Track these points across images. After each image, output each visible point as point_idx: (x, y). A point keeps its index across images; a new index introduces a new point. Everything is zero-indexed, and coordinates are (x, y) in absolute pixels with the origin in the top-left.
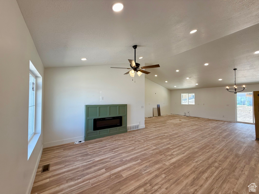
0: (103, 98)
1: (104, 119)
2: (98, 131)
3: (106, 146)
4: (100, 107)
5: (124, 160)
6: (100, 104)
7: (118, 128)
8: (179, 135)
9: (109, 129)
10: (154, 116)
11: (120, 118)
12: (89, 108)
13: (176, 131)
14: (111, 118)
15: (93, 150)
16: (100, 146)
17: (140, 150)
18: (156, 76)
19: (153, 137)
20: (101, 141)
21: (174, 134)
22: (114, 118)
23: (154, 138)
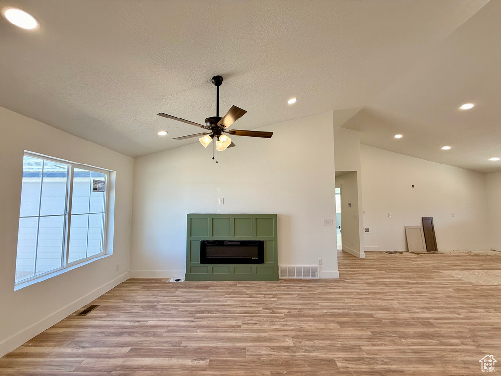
0: (223, 201)
1: (220, 243)
2: (210, 266)
3: (199, 301)
4: (214, 219)
5: (184, 344)
6: (217, 213)
7: (254, 266)
8: (437, 329)
9: (232, 266)
10: (408, 251)
11: (260, 245)
12: (192, 220)
13: (437, 312)
14: (237, 243)
15: (171, 301)
16: (190, 297)
17: (245, 334)
18: (398, 136)
19: (325, 311)
20: (207, 288)
21: (413, 322)
22: (243, 243)
23: (323, 315)
